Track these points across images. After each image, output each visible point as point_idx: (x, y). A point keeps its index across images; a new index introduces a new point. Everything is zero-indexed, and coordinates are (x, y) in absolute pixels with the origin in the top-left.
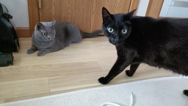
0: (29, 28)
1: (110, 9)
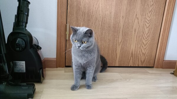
0: (56, 59)
1: (137, 40)
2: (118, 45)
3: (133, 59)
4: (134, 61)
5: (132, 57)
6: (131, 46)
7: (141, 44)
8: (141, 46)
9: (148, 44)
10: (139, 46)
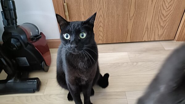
1: (155, 11)
2: (129, 20)
4: (149, 35)
6: (147, 19)
7: (159, 16)
8: (160, 19)
9: (169, 15)
10: (157, 18)
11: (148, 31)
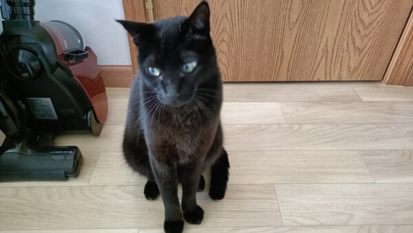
0: (131, 69)
1: (345, 12)
2: (287, 30)
3: (326, 64)
4: (328, 68)
5: (324, 59)
6: (326, 30)
7: (354, 24)
8: (354, 31)
9: (376, 23)
10: (350, 29)
11: (327, 58)
